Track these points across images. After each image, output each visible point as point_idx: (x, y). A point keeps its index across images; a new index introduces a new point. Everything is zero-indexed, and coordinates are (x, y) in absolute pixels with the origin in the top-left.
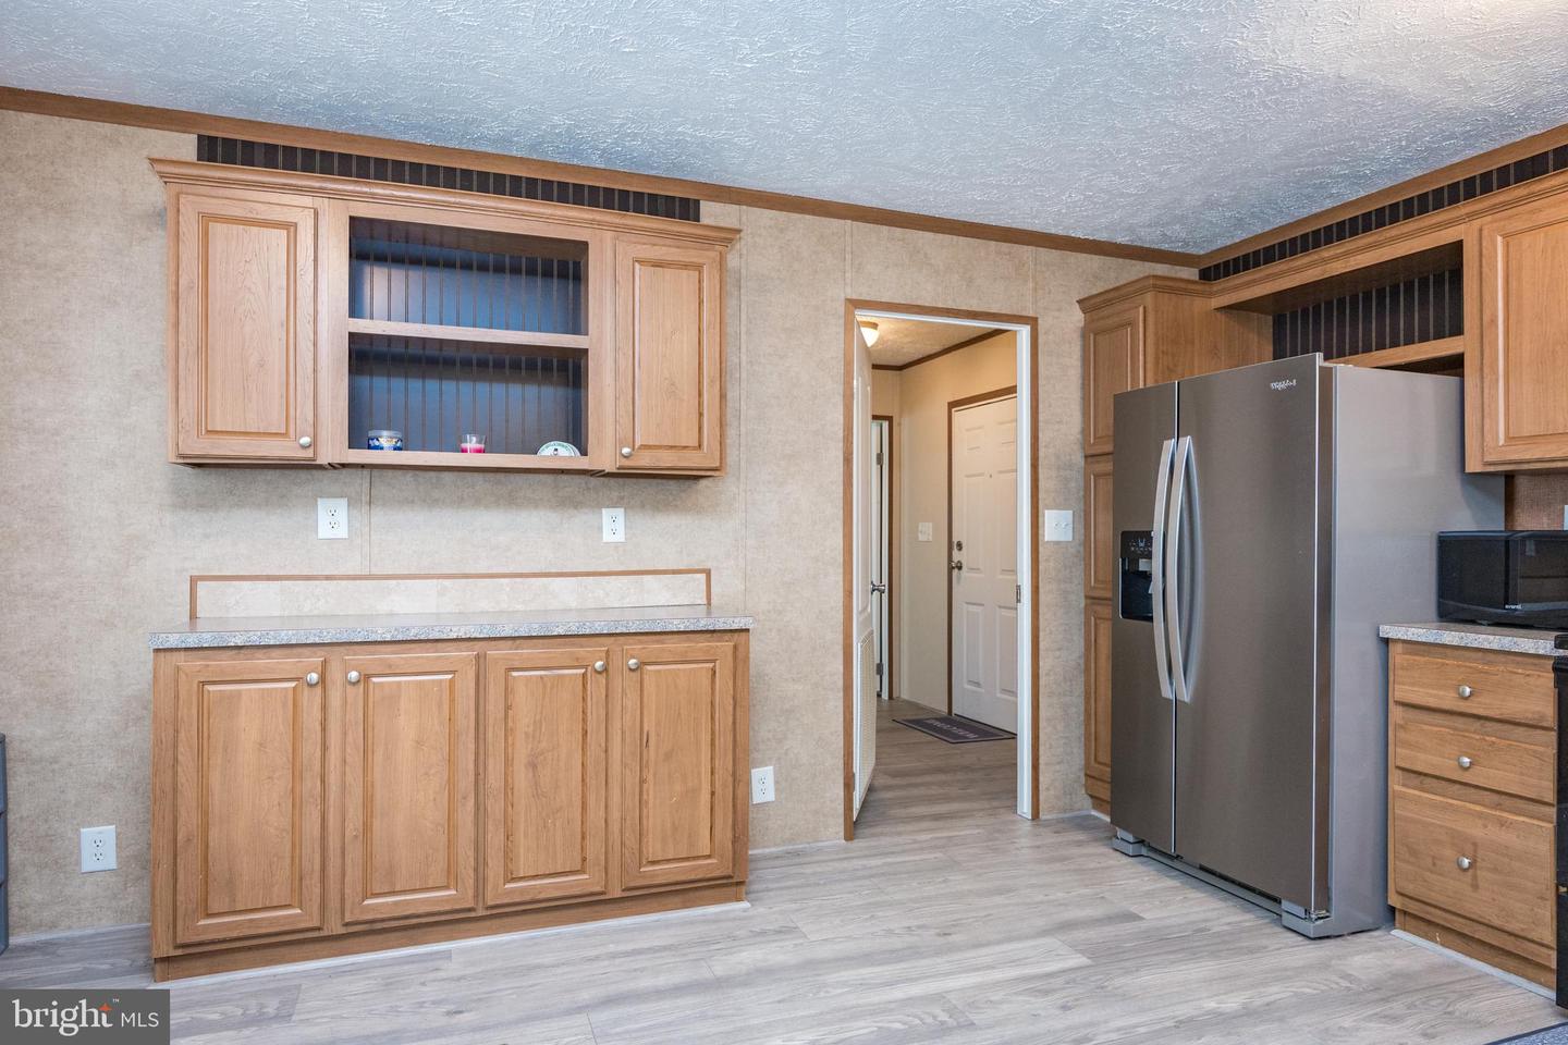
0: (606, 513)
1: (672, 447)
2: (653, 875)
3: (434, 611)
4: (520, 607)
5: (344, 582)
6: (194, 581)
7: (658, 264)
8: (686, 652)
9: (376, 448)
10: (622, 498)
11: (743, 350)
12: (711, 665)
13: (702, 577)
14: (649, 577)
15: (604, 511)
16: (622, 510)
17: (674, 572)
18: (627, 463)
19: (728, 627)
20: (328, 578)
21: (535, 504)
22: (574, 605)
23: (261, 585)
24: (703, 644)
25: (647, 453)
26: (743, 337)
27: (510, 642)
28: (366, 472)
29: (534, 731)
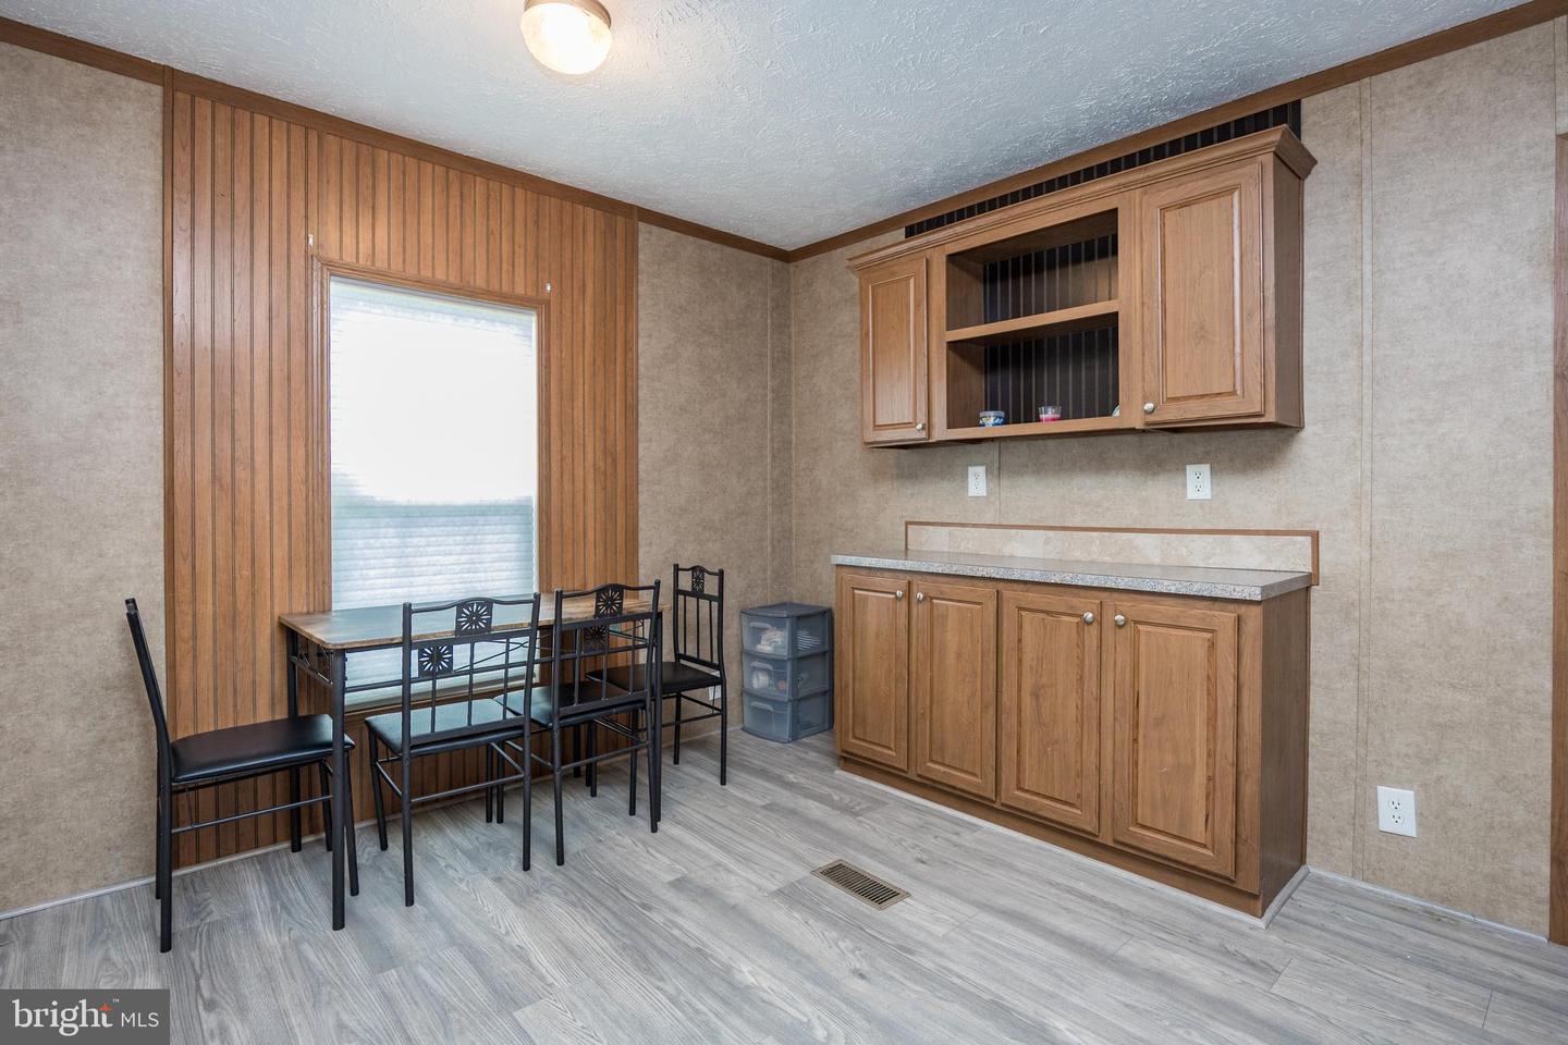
0: (1190, 469)
1: (1202, 396)
2: (1143, 839)
3: (1041, 557)
4: (1107, 559)
5: (984, 530)
6: (907, 523)
7: (1186, 204)
8: (1179, 617)
9: (981, 425)
10: (1208, 453)
11: (1367, 257)
12: (1209, 635)
13: (1308, 540)
14: (1237, 537)
15: (1188, 467)
16: (1209, 465)
17: (1268, 533)
18: (1151, 418)
19: (1227, 595)
20: (975, 526)
21: (1121, 466)
22: (1157, 561)
23: (939, 529)
24: (1199, 611)
25: (1173, 405)
26: (1367, 241)
27: (1022, 586)
28: (996, 444)
29: (1037, 664)
